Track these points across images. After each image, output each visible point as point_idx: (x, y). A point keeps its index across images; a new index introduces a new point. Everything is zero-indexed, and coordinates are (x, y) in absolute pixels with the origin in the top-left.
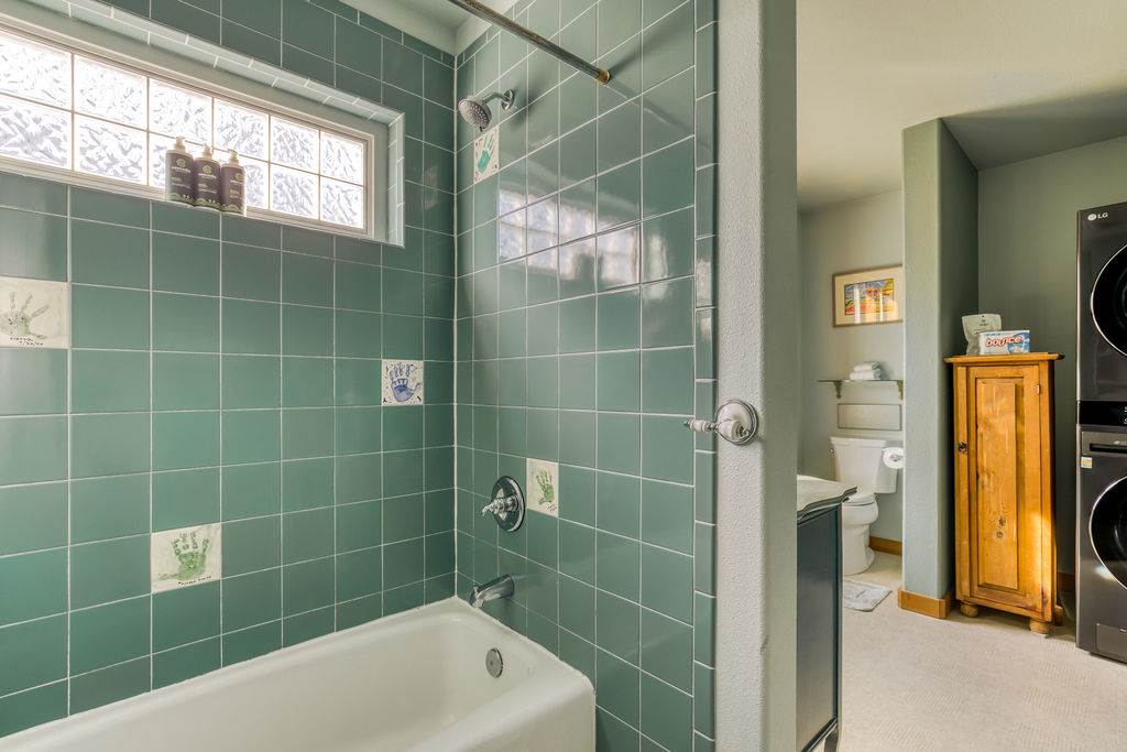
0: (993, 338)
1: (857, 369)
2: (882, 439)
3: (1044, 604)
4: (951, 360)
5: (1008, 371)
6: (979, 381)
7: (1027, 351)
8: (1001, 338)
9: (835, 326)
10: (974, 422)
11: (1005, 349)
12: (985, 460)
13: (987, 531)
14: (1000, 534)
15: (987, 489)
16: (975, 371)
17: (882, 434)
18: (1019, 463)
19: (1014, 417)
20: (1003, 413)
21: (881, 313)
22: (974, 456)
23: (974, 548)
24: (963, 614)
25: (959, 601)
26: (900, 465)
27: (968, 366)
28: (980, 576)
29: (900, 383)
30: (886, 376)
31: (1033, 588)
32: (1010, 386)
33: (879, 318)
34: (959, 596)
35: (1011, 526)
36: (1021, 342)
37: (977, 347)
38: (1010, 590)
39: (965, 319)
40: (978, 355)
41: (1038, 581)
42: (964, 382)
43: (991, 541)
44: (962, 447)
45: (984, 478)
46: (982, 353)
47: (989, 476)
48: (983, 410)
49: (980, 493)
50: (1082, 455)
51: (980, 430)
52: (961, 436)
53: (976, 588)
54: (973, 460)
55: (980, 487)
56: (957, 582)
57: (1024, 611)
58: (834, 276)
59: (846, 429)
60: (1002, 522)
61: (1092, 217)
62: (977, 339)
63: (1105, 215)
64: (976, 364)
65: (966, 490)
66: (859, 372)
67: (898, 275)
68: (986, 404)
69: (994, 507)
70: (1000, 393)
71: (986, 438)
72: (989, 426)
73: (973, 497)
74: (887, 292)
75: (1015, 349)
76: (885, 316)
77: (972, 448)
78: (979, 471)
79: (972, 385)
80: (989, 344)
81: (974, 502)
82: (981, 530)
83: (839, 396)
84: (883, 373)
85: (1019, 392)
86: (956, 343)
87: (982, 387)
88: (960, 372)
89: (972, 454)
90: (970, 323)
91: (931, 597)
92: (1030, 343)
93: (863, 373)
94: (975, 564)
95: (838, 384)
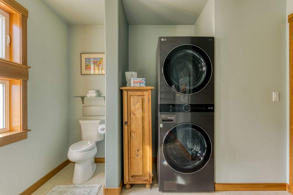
0: (135, 80)
1: (89, 92)
2: (99, 119)
3: (150, 178)
4: (122, 88)
5: (140, 93)
6: (131, 97)
7: (145, 86)
8: (137, 80)
9: (82, 74)
10: (129, 113)
11: (138, 85)
12: (133, 128)
13: (134, 155)
14: (137, 155)
15: (134, 139)
16: (130, 93)
17: (99, 118)
18: (143, 127)
19: (141, 110)
20: (138, 109)
21: (100, 71)
22: (129, 126)
23: (130, 162)
24: (126, 189)
25: (125, 184)
26: (104, 132)
27: (127, 90)
28: (132, 173)
29: (104, 97)
30: (100, 95)
31: (147, 173)
32: (140, 99)
33: (99, 72)
34: (125, 183)
35: (141, 151)
36: (143, 83)
37: (130, 84)
38: (140, 176)
39: (126, 73)
40: (130, 87)
41: (148, 170)
42: (126, 97)
43: (135, 158)
44: (126, 123)
45: (133, 134)
46: (132, 86)
47: (134, 133)
48: (132, 108)
49: (132, 140)
50: (160, 123)
51: (132, 116)
52: (125, 119)
53: (130, 178)
54: (129, 128)
55: (131, 138)
56: (124, 177)
57: (144, 182)
58: (81, 54)
59: (86, 116)
60: (138, 151)
61: (162, 40)
62: (130, 81)
63: (166, 40)
64: (130, 90)
65: (127, 140)
66: (90, 93)
67: (104, 56)
68: (133, 106)
69: (136, 146)
70: (138, 102)
71: (133, 119)
72: (134, 114)
73: (129, 142)
74: (101, 63)
75: (142, 85)
76: (101, 72)
77: (129, 123)
78: (131, 132)
79: (129, 98)
80: (134, 83)
81: (129, 144)
82: (132, 155)
83: (83, 103)
84: (99, 94)
85: (143, 101)
86: (123, 82)
87: (132, 99)
88: (125, 93)
89: (129, 125)
90: (128, 74)
91: (116, 188)
92: (146, 83)
93: (92, 94)
94: (130, 169)
95: (83, 98)
